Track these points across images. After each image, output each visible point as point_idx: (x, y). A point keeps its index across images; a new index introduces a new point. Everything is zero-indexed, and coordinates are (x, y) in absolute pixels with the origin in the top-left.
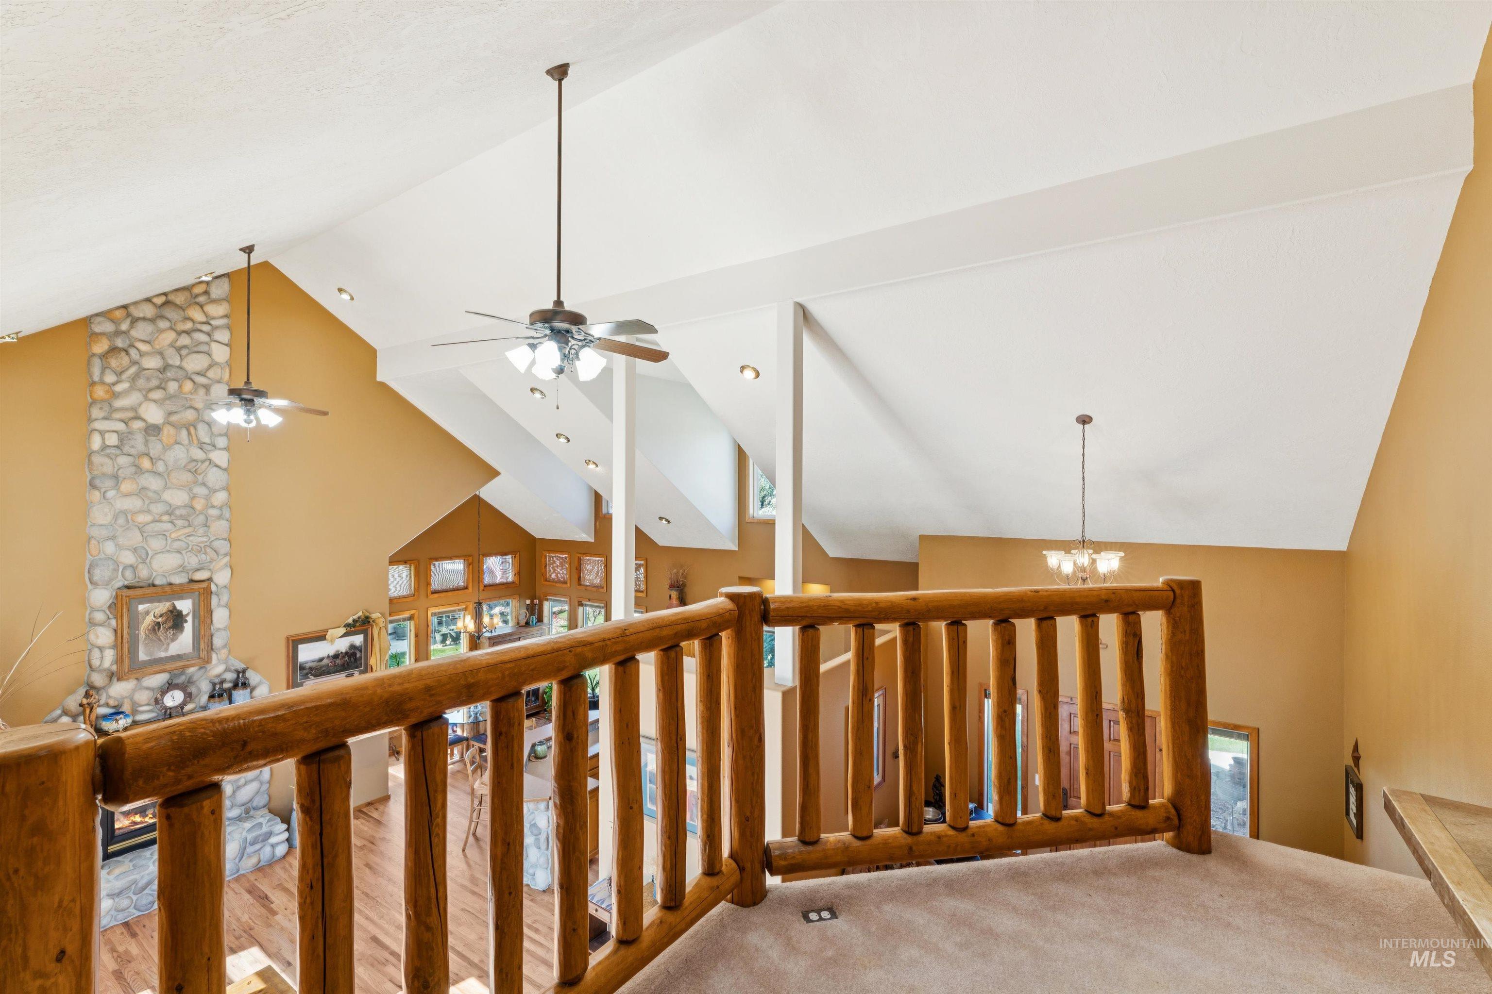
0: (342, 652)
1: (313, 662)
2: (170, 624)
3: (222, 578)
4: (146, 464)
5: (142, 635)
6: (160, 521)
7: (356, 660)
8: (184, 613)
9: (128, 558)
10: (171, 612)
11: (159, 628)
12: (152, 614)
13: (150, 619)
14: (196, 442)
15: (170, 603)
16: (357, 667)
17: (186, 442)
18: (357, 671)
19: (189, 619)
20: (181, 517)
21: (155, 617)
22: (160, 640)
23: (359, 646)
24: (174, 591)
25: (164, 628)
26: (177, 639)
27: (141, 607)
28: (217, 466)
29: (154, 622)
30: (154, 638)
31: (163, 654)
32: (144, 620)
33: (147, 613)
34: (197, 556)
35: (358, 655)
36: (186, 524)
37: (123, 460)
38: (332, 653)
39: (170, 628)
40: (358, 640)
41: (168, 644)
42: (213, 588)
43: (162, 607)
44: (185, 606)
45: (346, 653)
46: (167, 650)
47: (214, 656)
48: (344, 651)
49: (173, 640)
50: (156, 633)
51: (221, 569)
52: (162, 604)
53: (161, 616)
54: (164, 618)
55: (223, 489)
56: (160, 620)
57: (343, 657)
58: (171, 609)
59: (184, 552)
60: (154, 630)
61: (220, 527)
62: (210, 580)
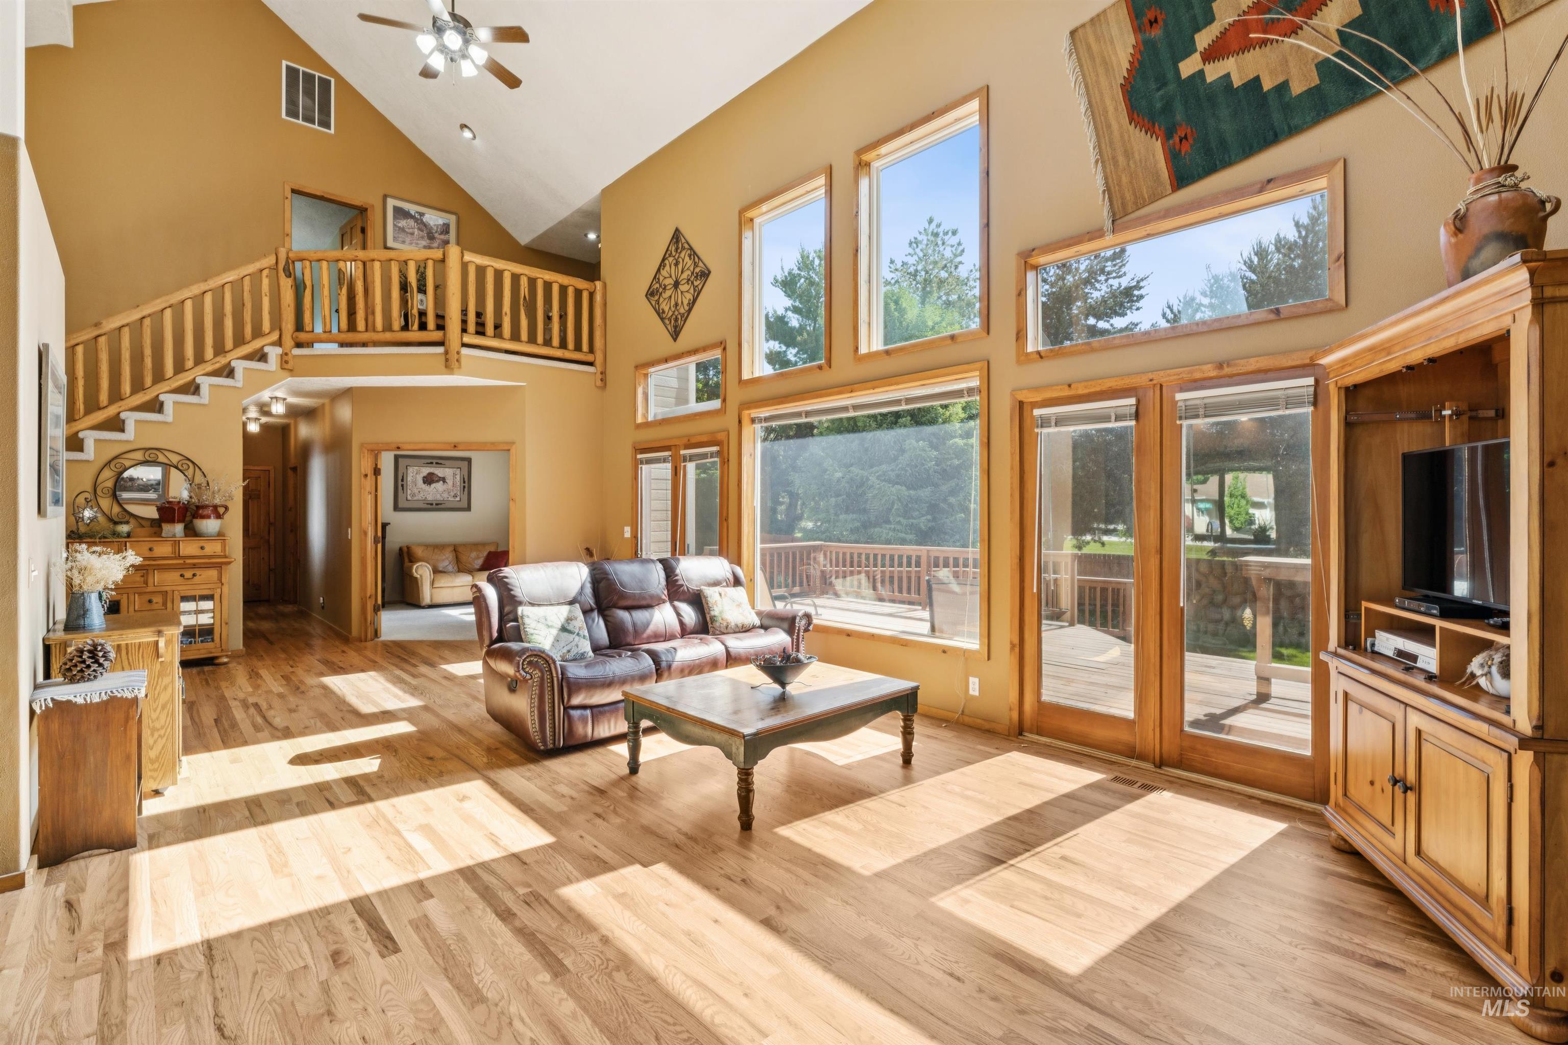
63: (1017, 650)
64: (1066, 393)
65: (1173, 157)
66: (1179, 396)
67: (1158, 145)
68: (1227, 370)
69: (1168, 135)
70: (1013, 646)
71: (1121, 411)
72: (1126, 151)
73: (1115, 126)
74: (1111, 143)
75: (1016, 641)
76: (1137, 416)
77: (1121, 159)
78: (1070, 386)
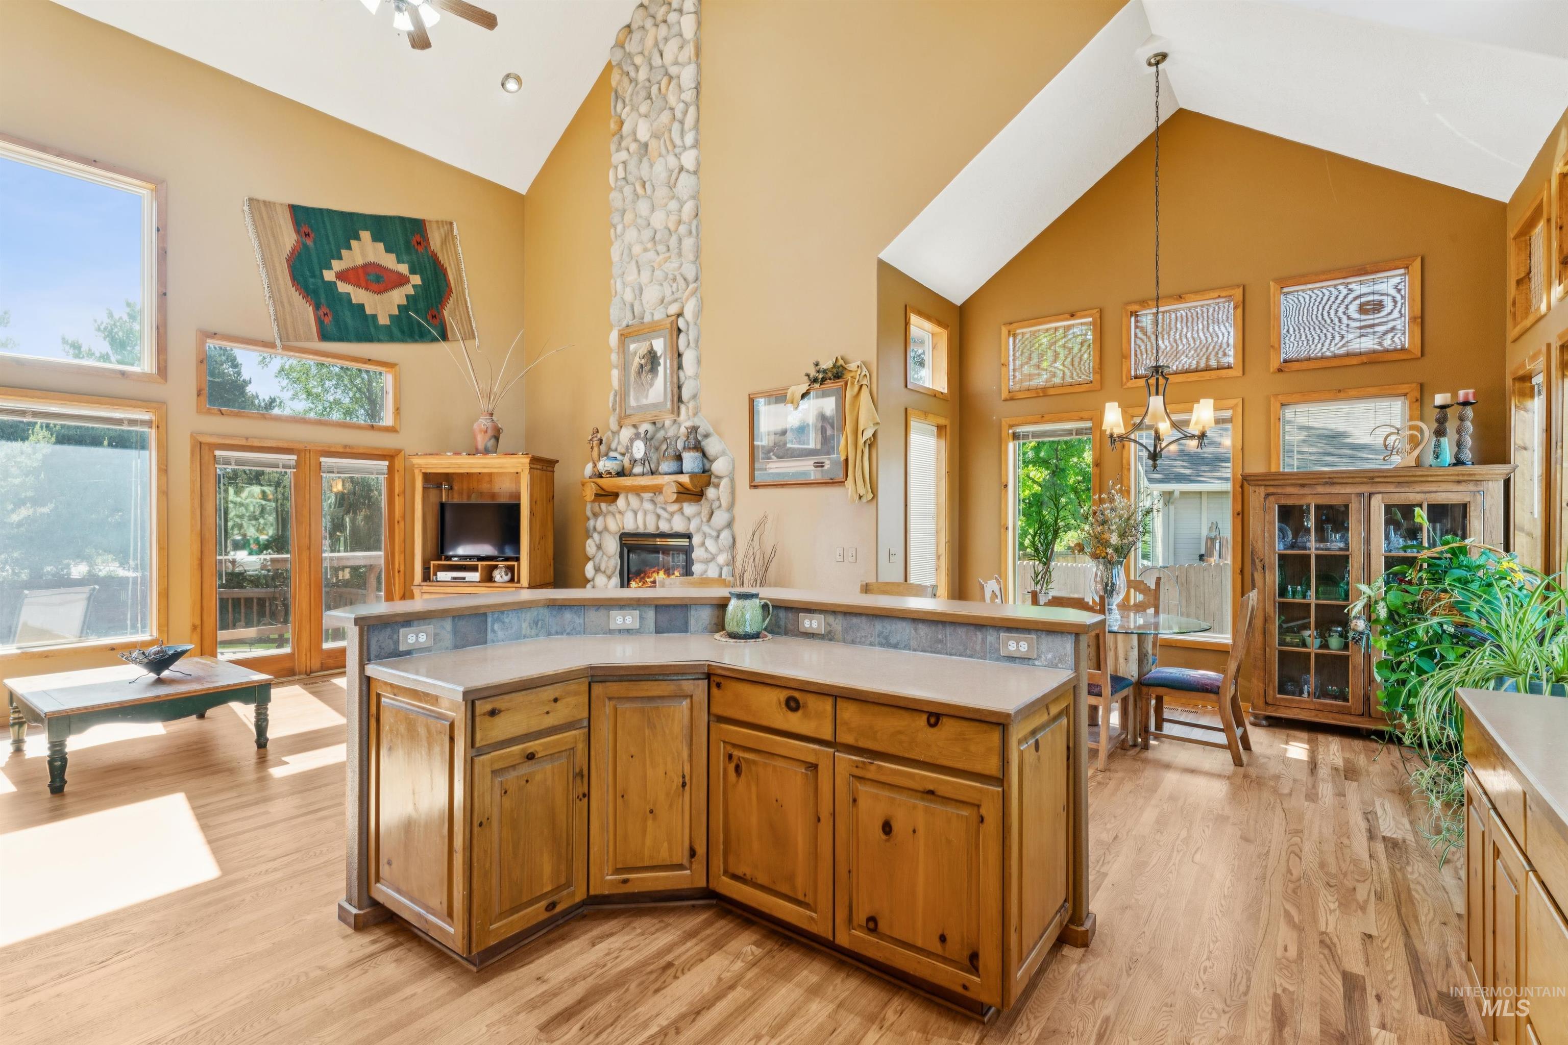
0: (808, 424)
1: (777, 434)
2: (649, 367)
3: (690, 310)
4: (640, 190)
5: (632, 379)
6: (649, 250)
7: (826, 438)
8: (659, 354)
9: (629, 295)
10: (650, 352)
11: (642, 371)
12: (638, 355)
13: (637, 361)
14: (670, 148)
15: (648, 344)
16: (828, 452)
17: (664, 152)
18: (829, 458)
19: (662, 361)
20: (661, 241)
21: (640, 358)
22: (643, 385)
23: (831, 418)
24: (653, 329)
25: (645, 371)
26: (653, 384)
27: (632, 347)
28: (688, 171)
29: (639, 364)
30: (639, 383)
31: (645, 402)
32: (633, 361)
33: (635, 354)
34: (672, 287)
35: (830, 432)
36: (665, 249)
37: (628, 190)
38: (795, 425)
39: (649, 371)
40: (828, 405)
41: (648, 391)
42: (681, 323)
43: (644, 348)
44: (659, 345)
45: (814, 426)
46: (647, 397)
47: (683, 409)
48: (811, 422)
49: (651, 385)
50: (640, 377)
51: (687, 299)
52: (644, 344)
53: (643, 358)
54: (646, 360)
55: (693, 198)
56: (643, 362)
58: (649, 349)
59: (664, 284)
60: (639, 373)
61: (688, 245)
62: (680, 314)
63: (199, 630)
64: (243, 442)
65: (320, 322)
66: (323, 460)
67: (311, 309)
68: (348, 450)
69: (317, 307)
70: (194, 627)
71: (288, 463)
72: (289, 302)
73: (281, 281)
74: (279, 291)
75: (198, 622)
76: (296, 467)
77: (286, 305)
78: (247, 439)
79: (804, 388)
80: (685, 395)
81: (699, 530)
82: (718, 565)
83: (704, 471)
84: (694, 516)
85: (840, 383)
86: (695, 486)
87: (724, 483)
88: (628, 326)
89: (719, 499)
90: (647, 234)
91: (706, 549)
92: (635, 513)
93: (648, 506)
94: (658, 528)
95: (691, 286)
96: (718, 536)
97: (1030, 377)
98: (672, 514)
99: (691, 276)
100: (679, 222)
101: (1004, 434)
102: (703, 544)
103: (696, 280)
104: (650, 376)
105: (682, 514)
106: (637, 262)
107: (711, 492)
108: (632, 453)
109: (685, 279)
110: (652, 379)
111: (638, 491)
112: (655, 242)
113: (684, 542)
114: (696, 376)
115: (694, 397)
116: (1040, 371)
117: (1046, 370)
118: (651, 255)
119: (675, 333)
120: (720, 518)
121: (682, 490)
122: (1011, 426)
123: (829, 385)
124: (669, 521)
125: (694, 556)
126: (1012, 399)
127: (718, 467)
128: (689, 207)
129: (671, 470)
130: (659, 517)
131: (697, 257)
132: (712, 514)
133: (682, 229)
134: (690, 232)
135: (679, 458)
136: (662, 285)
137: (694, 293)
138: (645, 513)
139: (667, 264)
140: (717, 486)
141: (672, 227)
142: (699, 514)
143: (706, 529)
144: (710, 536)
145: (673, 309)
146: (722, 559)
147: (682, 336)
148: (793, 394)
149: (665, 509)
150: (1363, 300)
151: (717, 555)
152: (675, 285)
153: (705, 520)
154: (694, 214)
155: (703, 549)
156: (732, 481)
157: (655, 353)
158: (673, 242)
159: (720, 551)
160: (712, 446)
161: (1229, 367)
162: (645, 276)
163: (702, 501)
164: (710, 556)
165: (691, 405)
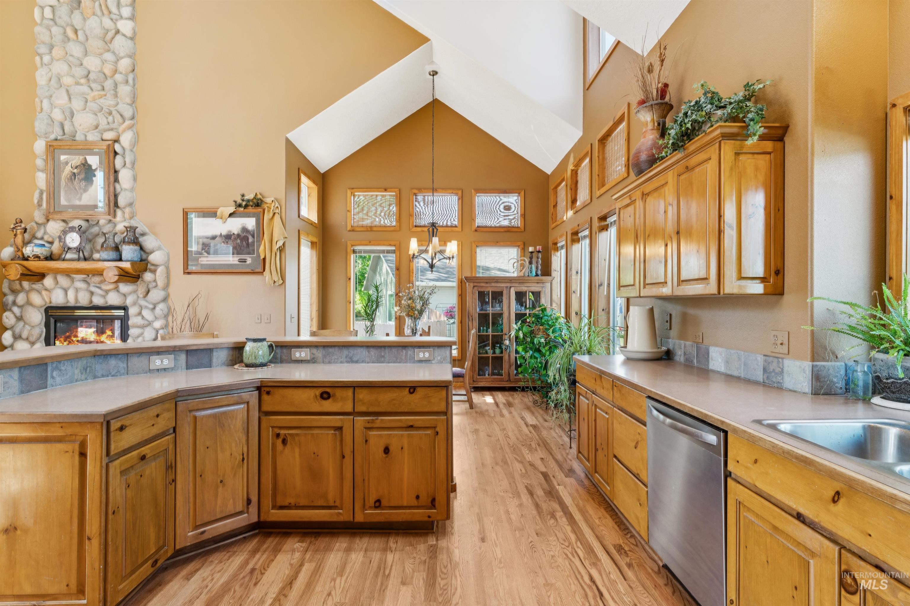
0: (234, 234)
1: (207, 238)
2: (82, 176)
3: (126, 139)
4: (71, 34)
5: (63, 183)
6: (82, 85)
7: (248, 244)
8: (94, 168)
9: (57, 115)
10: (84, 165)
11: (75, 178)
12: (70, 165)
14: (106, 12)
15: (81, 157)
16: (249, 253)
17: (99, 12)
18: (250, 257)
20: (95, 81)
21: (72, 168)
22: (75, 189)
23: (252, 231)
24: (86, 147)
25: (78, 179)
26: (88, 190)
27: (63, 158)
28: (124, 35)
29: (72, 172)
30: (71, 187)
31: (77, 203)
32: (64, 169)
33: (67, 163)
34: (107, 118)
35: (251, 240)
36: (100, 88)
37: (56, 30)
38: (224, 233)
39: (82, 179)
40: (250, 223)
41: (81, 194)
42: (117, 147)
43: (77, 160)
44: (93, 161)
45: (238, 235)
46: (80, 199)
47: (119, 213)
48: (236, 233)
49: (85, 191)
50: (72, 183)
51: (124, 131)
52: (77, 157)
53: (76, 168)
54: (79, 170)
55: (130, 57)
57: (235, 239)
58: (83, 162)
59: (99, 114)
60: (71, 179)
61: (124, 90)
62: (116, 141)
79: (232, 209)
80: (121, 201)
81: (134, 304)
82: (154, 329)
83: (142, 260)
84: (130, 293)
85: (259, 210)
86: (136, 271)
87: (160, 270)
88: (56, 140)
89: (155, 281)
90: (79, 72)
91: (143, 317)
92: (66, 291)
93: (80, 285)
94: (91, 302)
95: (128, 123)
96: (154, 308)
97: (363, 220)
98: (107, 292)
99: (128, 113)
100: (116, 71)
101: (349, 250)
102: (140, 314)
103: (133, 118)
104: (83, 183)
105: (118, 291)
106: (67, 91)
107: (148, 276)
108: (65, 242)
109: (121, 115)
110: (85, 186)
111: (68, 273)
112: (88, 80)
113: (121, 313)
114: (132, 190)
115: (131, 205)
116: (368, 218)
117: (371, 217)
118: (85, 89)
119: (112, 155)
120: (156, 295)
121: (123, 273)
122: (352, 246)
123: (250, 210)
124: (104, 297)
125: (130, 323)
126: (353, 231)
127: (154, 258)
128: (125, 64)
129: (111, 257)
130: (92, 293)
131: (134, 102)
132: (148, 292)
133: (118, 77)
134: (127, 82)
135: (117, 249)
136: (96, 115)
137: (130, 127)
138: (77, 290)
139: (102, 100)
140: (154, 272)
141: (108, 73)
142: (135, 291)
143: (143, 303)
144: (146, 307)
145: (109, 135)
146: (158, 324)
147: (118, 157)
148: (222, 213)
149: (99, 288)
150: (506, 204)
151: (153, 322)
152: (110, 118)
153: (141, 296)
154: (131, 69)
155: (140, 318)
156: (168, 268)
157: (90, 166)
158: (109, 84)
159: (156, 318)
160: (149, 242)
161: (456, 227)
162: (77, 104)
163: (139, 282)
164: (146, 322)
165: (127, 210)
